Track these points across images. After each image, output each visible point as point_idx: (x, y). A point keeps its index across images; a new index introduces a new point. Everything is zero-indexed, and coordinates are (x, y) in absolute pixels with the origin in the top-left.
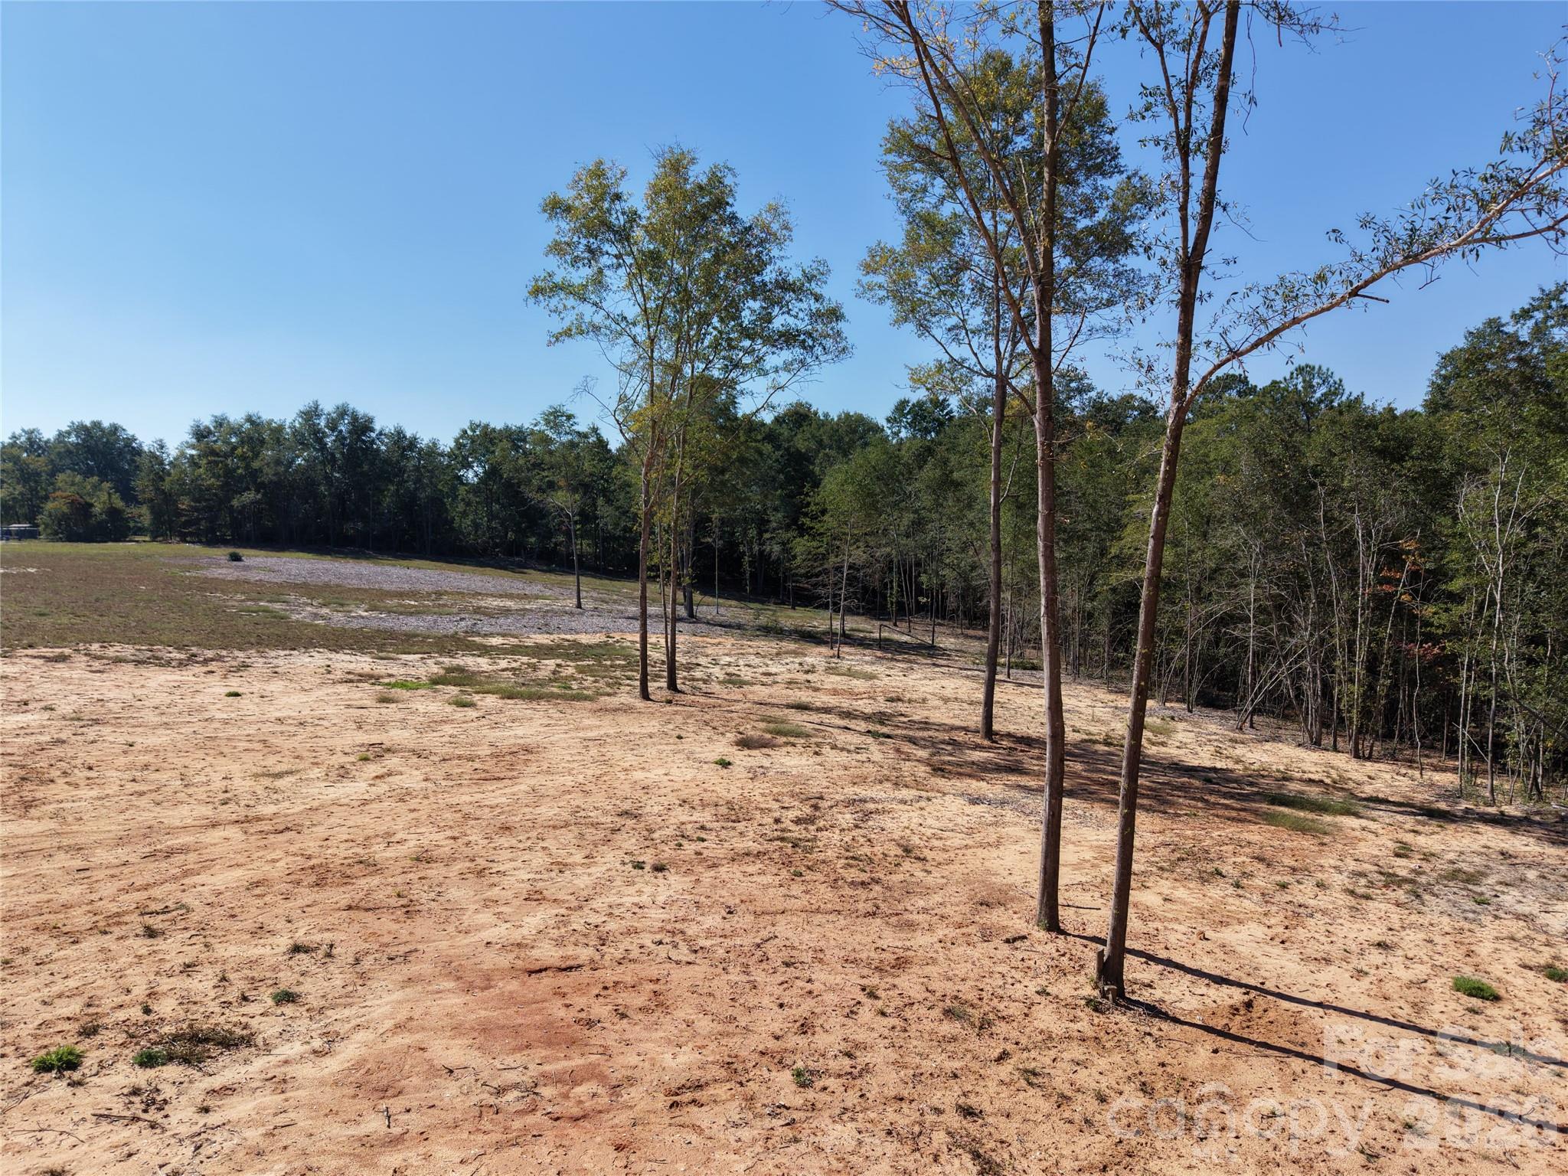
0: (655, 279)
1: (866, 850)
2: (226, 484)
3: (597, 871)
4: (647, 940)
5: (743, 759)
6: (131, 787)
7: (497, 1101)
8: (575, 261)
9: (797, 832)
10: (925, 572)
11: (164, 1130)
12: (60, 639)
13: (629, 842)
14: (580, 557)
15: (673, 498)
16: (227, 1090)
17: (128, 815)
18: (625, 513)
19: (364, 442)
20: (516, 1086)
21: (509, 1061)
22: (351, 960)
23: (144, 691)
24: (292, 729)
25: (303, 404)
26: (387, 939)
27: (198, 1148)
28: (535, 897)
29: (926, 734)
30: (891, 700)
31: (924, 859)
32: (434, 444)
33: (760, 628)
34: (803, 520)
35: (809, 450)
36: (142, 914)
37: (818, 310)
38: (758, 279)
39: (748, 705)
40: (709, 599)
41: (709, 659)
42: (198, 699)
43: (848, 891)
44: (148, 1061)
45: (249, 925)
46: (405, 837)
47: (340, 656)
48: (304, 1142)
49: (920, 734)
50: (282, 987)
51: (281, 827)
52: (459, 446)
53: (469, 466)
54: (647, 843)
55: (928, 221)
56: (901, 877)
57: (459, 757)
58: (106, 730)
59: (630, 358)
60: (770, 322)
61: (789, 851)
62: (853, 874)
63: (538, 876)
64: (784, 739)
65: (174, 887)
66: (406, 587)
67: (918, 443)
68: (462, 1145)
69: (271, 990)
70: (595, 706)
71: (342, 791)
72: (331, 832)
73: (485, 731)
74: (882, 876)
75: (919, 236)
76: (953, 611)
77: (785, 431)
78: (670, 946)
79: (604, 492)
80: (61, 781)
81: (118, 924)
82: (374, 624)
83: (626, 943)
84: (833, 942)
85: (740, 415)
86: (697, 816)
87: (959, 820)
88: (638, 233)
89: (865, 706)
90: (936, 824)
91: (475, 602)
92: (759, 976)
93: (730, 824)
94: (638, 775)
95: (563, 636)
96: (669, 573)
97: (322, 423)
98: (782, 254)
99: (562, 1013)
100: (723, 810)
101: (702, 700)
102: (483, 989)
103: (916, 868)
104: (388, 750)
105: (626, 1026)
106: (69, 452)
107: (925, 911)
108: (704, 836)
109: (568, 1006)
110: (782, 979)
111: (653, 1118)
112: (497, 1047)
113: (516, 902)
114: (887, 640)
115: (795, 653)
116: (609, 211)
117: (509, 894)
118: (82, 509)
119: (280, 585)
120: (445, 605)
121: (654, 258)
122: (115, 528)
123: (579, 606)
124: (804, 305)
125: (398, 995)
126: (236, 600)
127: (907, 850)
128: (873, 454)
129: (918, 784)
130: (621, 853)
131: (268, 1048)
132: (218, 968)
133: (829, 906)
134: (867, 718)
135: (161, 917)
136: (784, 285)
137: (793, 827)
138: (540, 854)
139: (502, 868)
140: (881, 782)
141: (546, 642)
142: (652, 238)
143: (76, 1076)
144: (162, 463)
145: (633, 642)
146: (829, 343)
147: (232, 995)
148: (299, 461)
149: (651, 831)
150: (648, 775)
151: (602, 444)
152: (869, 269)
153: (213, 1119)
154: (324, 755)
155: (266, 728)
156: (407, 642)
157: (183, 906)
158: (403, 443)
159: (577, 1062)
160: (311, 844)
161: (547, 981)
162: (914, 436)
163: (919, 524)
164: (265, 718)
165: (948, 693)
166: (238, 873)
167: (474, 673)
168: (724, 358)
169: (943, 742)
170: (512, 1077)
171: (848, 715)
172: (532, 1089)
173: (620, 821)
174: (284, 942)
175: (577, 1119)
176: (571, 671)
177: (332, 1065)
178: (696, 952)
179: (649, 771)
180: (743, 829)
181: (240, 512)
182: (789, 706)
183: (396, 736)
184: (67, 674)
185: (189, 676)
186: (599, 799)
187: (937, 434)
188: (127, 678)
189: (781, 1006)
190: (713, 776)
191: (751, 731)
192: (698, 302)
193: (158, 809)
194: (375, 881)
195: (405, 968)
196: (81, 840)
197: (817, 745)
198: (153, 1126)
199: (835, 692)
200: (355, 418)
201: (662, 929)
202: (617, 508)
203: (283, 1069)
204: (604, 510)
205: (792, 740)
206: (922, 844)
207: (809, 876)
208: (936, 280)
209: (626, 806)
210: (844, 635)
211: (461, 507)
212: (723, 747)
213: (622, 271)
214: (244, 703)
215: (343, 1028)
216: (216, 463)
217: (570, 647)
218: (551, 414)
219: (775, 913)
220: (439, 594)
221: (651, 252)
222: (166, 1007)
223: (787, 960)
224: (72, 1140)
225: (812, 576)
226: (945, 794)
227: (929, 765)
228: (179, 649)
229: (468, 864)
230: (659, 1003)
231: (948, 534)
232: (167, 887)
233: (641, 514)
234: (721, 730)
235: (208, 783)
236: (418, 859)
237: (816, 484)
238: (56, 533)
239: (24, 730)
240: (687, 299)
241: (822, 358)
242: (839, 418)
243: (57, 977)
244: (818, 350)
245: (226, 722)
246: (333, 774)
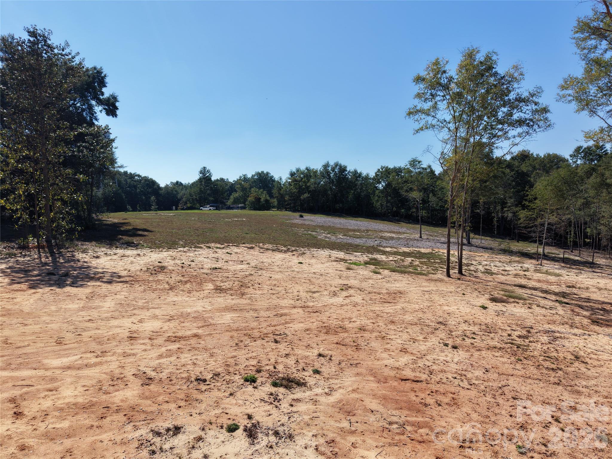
0: (459, 103)
1: (554, 354)
2: (299, 191)
3: (429, 344)
4: (450, 376)
5: (492, 306)
6: (271, 292)
7: (390, 427)
8: (426, 99)
9: (519, 341)
10: (589, 227)
11: (279, 409)
12: (251, 242)
13: (442, 335)
14: (422, 217)
15: (463, 194)
16: (298, 400)
17: (270, 301)
18: (441, 200)
19: (343, 175)
20: (396, 423)
21: (394, 412)
22: (338, 362)
23: (275, 260)
24: (318, 276)
25: (323, 163)
26: (350, 357)
27: (289, 418)
28: (404, 351)
29: (588, 304)
30: (569, 287)
31: (586, 363)
32: (368, 175)
33: (501, 250)
34: (524, 202)
35: (528, 171)
36: (274, 335)
37: (536, 109)
38: (506, 98)
39: (495, 283)
40: (477, 236)
41: (477, 262)
42: (290, 264)
43: (545, 371)
44: (275, 385)
45: (305, 344)
46: (356, 320)
47: (334, 252)
48: (322, 424)
49: (585, 304)
50: (316, 368)
51: (315, 311)
52: (377, 175)
53: (380, 183)
54: (450, 336)
55: (598, 62)
56: (573, 369)
57: (375, 293)
58: (264, 272)
59: (446, 137)
60: (512, 116)
61: (515, 349)
62: (547, 364)
63: (405, 343)
64: (513, 300)
65: (283, 327)
66: (356, 228)
67: (587, 166)
68: (376, 440)
69: (312, 368)
70: (427, 278)
71: (334, 300)
72: (331, 315)
73: (385, 284)
74: (563, 367)
75: (592, 69)
76: (605, 246)
77: (516, 163)
78: (459, 380)
79: (433, 191)
80: (251, 287)
81: (267, 337)
82: (345, 241)
83: (441, 376)
84: (537, 393)
85: (494, 157)
86: (471, 328)
87: (607, 347)
88: (453, 85)
89: (555, 288)
90: (594, 348)
91: (381, 234)
92: (500, 401)
93: (487, 334)
94: (446, 308)
95: (414, 249)
96: (460, 225)
97: (330, 169)
98: (519, 86)
99: (414, 398)
100: (484, 327)
101: (474, 279)
102: (384, 383)
103: (582, 367)
104: (350, 287)
105: (441, 410)
106: (255, 181)
107: (587, 387)
108: (474, 336)
109: (417, 396)
110: (512, 404)
111: (452, 450)
112: (389, 406)
113: (397, 351)
114: (567, 258)
115: (519, 262)
116: (440, 78)
117: (394, 348)
118: (258, 200)
119: (315, 226)
120: (370, 235)
121: (459, 95)
122: (266, 206)
123: (421, 237)
124: (529, 108)
125: (354, 379)
126: (301, 231)
127: (577, 358)
128: (563, 172)
129: (583, 327)
130: (438, 339)
131: (311, 389)
132: (296, 357)
133: (535, 376)
134: (556, 294)
135: (279, 337)
136: (520, 100)
137: (517, 339)
138: (406, 334)
139: (391, 337)
140: (563, 324)
141: (407, 251)
142: (458, 87)
143: (255, 385)
144: (281, 185)
145: (443, 253)
146: (541, 123)
147: (300, 368)
148: (322, 183)
149: (451, 331)
150: (450, 308)
151: (432, 172)
152: (563, 88)
153: (294, 409)
154: (328, 287)
155: (311, 275)
156: (356, 248)
157: (285, 334)
158: (356, 175)
159: (420, 419)
160: (325, 318)
161: (408, 385)
162: (585, 163)
163: (587, 204)
164: (310, 272)
165: (601, 286)
166: (302, 325)
167: (380, 261)
168: (489, 133)
169: (598, 309)
170: (395, 419)
171: (546, 292)
172: (403, 426)
173: (438, 326)
174: (316, 352)
175: (420, 442)
176: (417, 263)
177: (332, 399)
178: (471, 385)
179: (450, 307)
180: (493, 337)
181: (303, 201)
182: (515, 285)
183: (352, 282)
184: (253, 253)
185: (287, 255)
186: (429, 315)
187: (598, 161)
188: (270, 255)
189: (511, 416)
190: (479, 312)
191: (497, 294)
192: (478, 111)
193: (278, 300)
194: (346, 335)
195: (356, 369)
196: (256, 307)
197: (530, 304)
198: (276, 407)
199: (539, 281)
200: (341, 166)
201: (456, 373)
202: (438, 198)
203: (316, 397)
204: (433, 199)
205: (517, 300)
206: (585, 355)
207: (525, 362)
208: (601, 89)
209: (441, 320)
210: (544, 255)
211: (376, 198)
212: (483, 300)
213: (445, 102)
214: (303, 266)
215: (336, 387)
216: (296, 184)
217: (417, 253)
218: (412, 161)
219: (509, 375)
220: (368, 231)
221: (458, 93)
222: (280, 367)
223: (514, 396)
224: (254, 406)
225: (528, 228)
226: (598, 334)
227: (589, 319)
228: (285, 246)
229: (378, 334)
230: (455, 403)
231: (603, 209)
232: (281, 327)
233: (449, 200)
234: (482, 293)
235: (293, 293)
236: (360, 329)
237: (532, 186)
238: (251, 208)
239: (242, 270)
240: (473, 110)
241: (537, 130)
242: (545, 156)
243: (250, 352)
244: (536, 127)
245: (298, 272)
246: (331, 294)
